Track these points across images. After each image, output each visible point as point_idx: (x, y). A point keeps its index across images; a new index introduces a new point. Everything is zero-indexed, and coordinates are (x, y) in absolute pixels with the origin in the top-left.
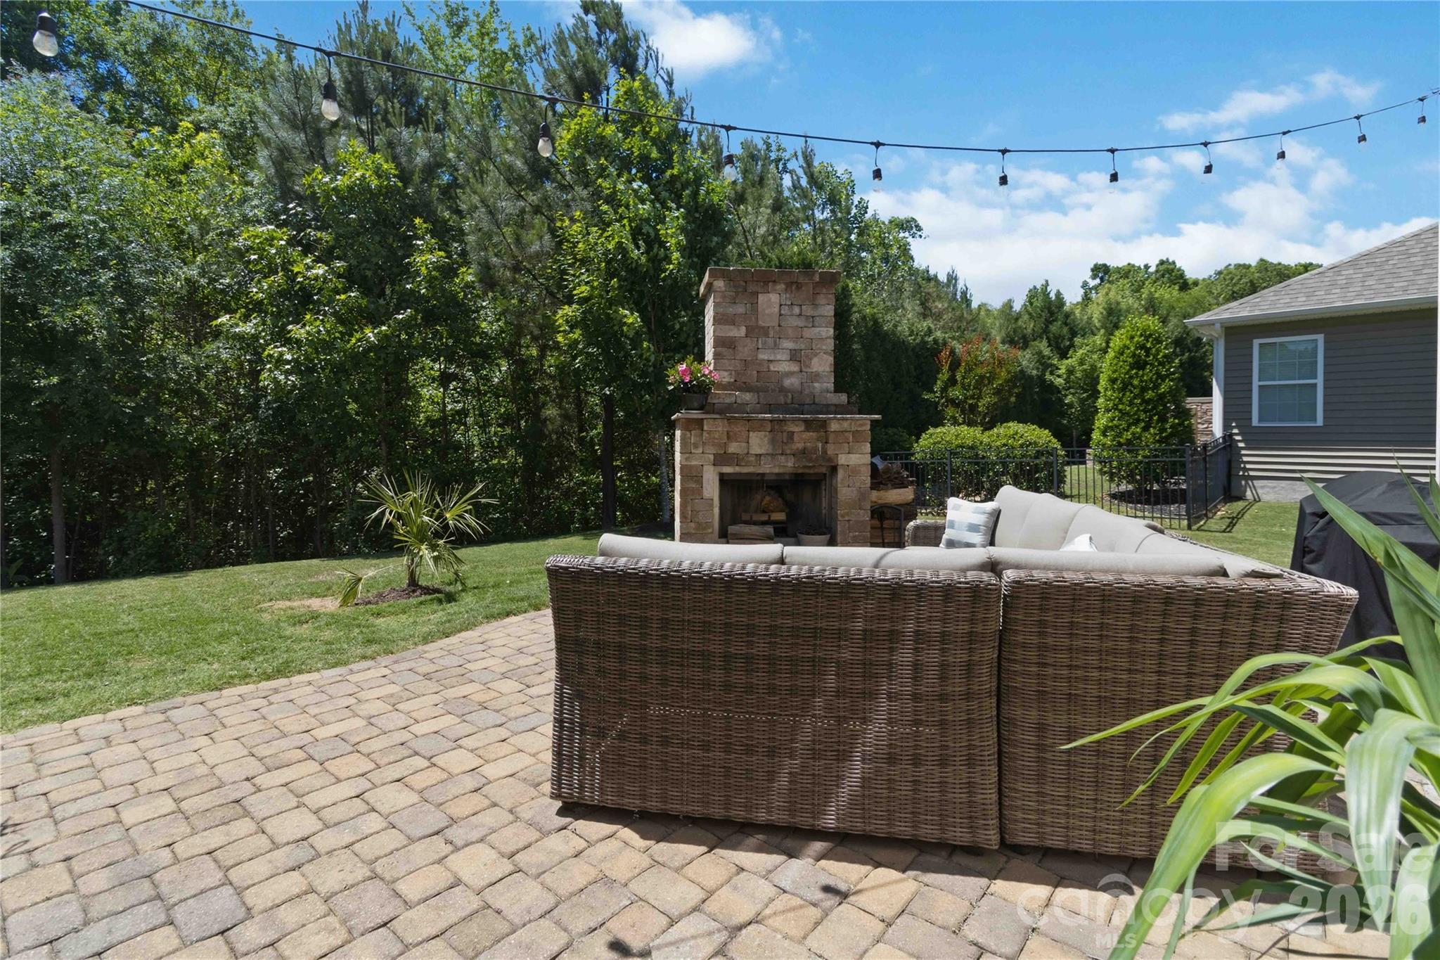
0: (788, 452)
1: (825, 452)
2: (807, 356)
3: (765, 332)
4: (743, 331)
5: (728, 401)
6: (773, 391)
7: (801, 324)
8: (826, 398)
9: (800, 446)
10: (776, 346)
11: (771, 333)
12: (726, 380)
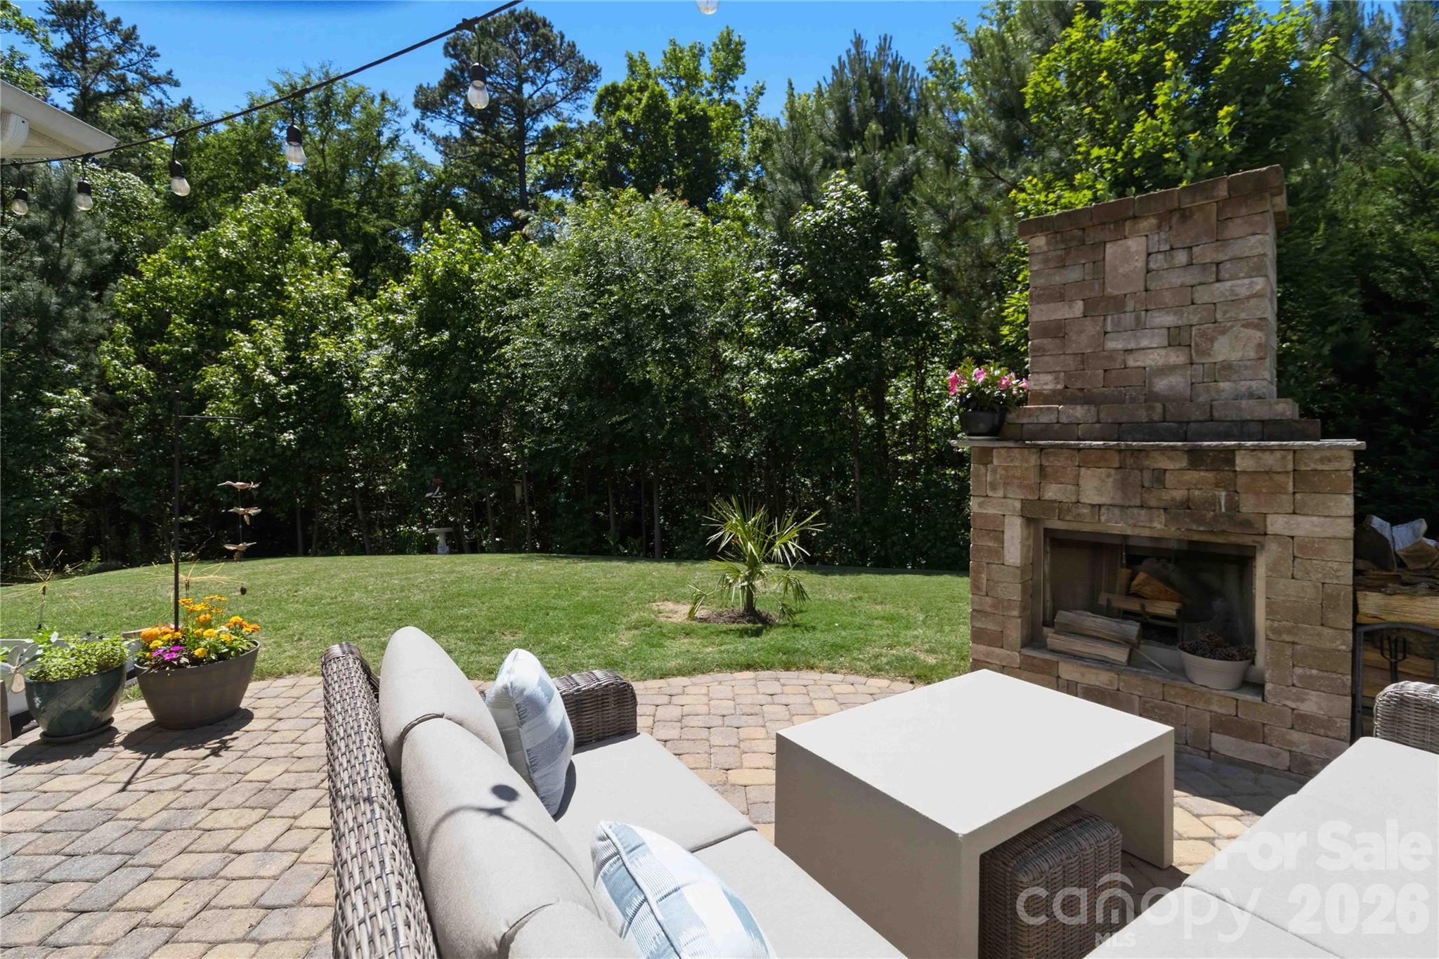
0: (1153, 503)
1: (1233, 506)
2: (1203, 335)
3: (1118, 304)
4: (1079, 306)
5: (1045, 419)
6: (1133, 400)
7: (1189, 280)
8: (1240, 409)
9: (1179, 494)
10: (1139, 325)
11: (1130, 305)
12: (1050, 387)
